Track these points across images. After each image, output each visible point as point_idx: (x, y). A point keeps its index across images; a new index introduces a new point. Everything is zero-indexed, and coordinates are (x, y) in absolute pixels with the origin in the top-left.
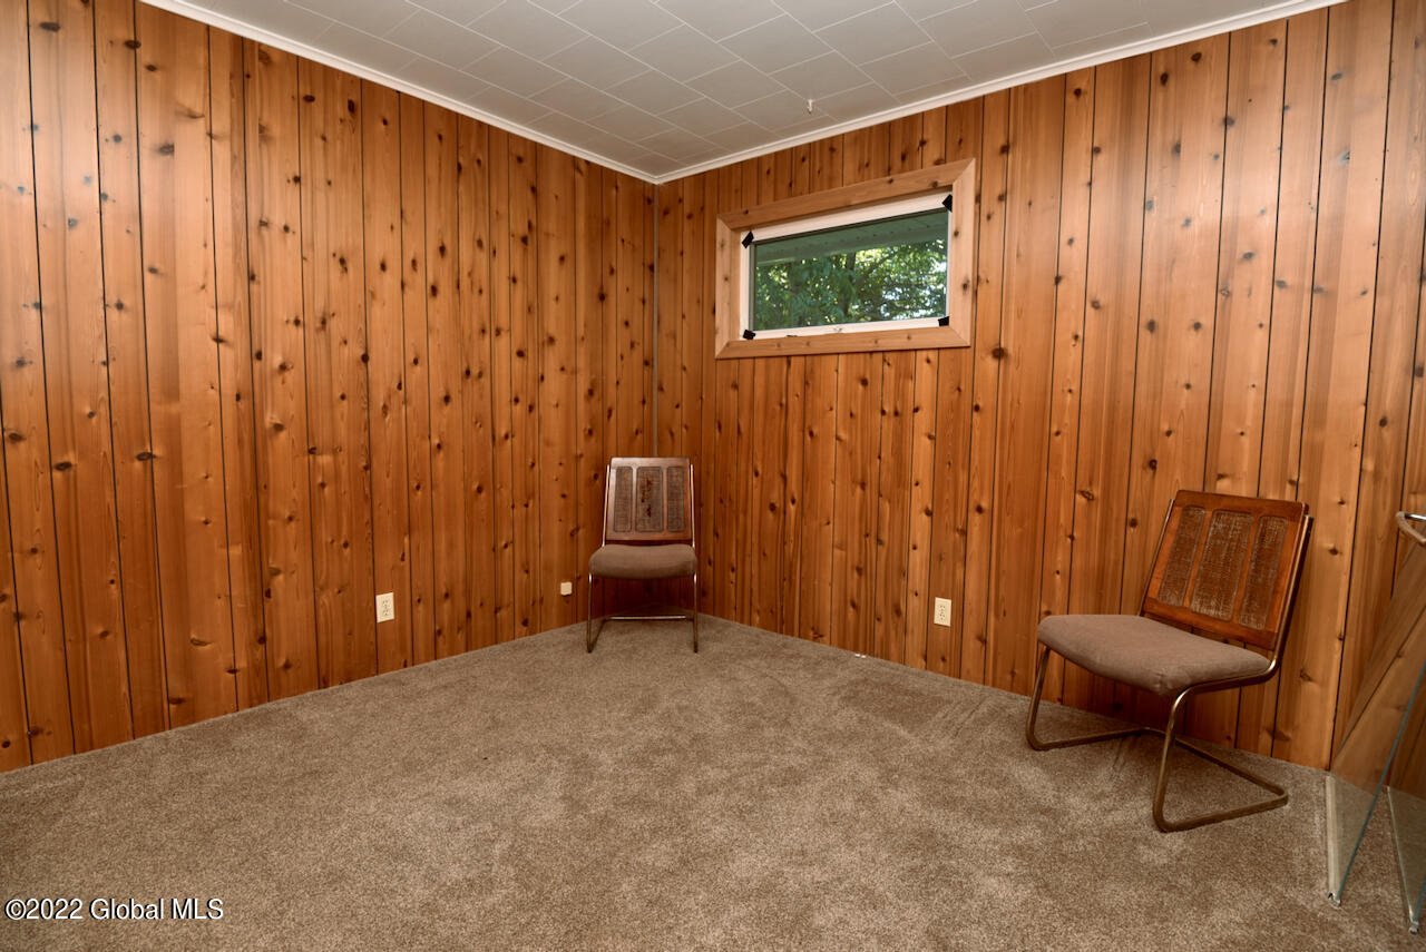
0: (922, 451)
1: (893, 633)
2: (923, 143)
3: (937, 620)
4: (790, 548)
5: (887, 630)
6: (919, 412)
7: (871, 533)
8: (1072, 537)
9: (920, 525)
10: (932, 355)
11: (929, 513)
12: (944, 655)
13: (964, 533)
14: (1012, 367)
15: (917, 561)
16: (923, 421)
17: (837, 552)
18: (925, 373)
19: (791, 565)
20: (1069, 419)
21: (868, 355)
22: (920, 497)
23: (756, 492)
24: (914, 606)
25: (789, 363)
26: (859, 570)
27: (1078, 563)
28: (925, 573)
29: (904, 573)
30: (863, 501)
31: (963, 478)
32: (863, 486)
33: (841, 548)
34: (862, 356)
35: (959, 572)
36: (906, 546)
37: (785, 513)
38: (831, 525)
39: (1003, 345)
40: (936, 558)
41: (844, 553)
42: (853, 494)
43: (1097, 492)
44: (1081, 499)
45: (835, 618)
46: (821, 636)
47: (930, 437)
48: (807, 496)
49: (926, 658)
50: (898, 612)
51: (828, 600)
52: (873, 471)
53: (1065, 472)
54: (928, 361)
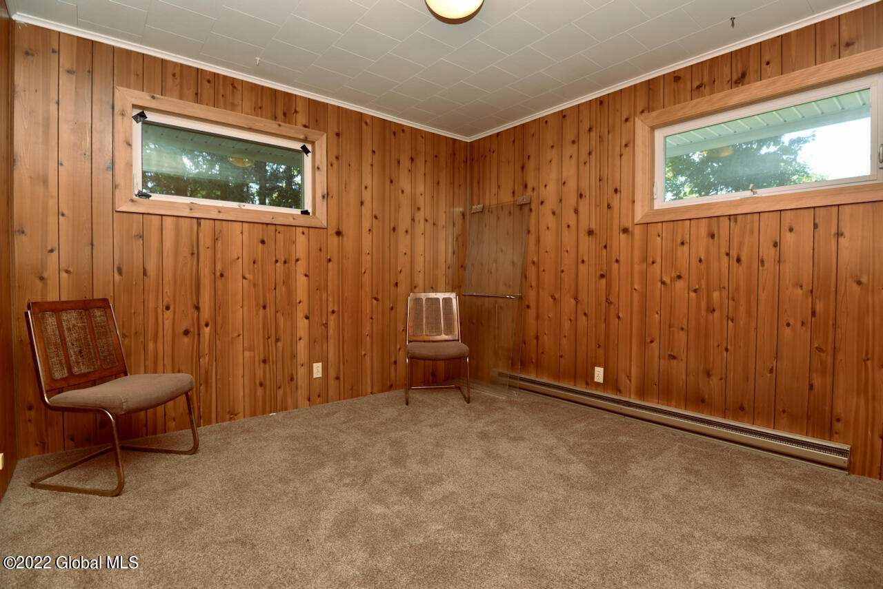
0: (301, 283)
1: (289, 393)
2: (296, 112)
3: (315, 376)
4: (204, 361)
5: (285, 393)
6: (299, 262)
7: (271, 336)
8: (372, 318)
9: (302, 325)
10: (306, 230)
11: (307, 318)
12: (319, 395)
13: (326, 325)
14: (345, 239)
15: (302, 347)
16: (301, 268)
17: (247, 354)
18: (301, 240)
19: (207, 372)
20: (368, 265)
21: (265, 226)
22: (301, 311)
23: (168, 323)
24: (301, 373)
25: (199, 224)
26: (264, 361)
27: (374, 330)
28: (307, 352)
29: (294, 356)
30: (265, 316)
31: (324, 295)
32: (264, 307)
33: (250, 350)
34: (260, 225)
35: (325, 346)
36: (294, 341)
37: (199, 335)
38: (241, 336)
39: (341, 230)
40: (312, 342)
41: (252, 353)
42: (257, 314)
43: (380, 297)
44: (374, 301)
45: (247, 399)
46: (236, 415)
47: (306, 275)
48: (219, 319)
49: (309, 400)
50: (292, 379)
51: (241, 388)
52: (270, 297)
53: (368, 289)
54: (303, 233)
